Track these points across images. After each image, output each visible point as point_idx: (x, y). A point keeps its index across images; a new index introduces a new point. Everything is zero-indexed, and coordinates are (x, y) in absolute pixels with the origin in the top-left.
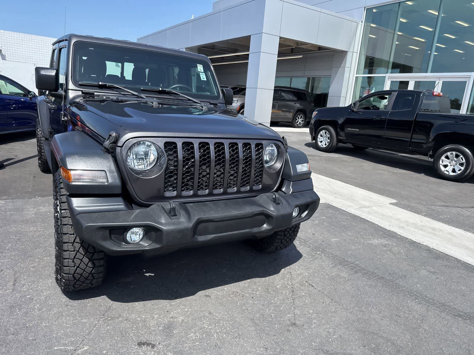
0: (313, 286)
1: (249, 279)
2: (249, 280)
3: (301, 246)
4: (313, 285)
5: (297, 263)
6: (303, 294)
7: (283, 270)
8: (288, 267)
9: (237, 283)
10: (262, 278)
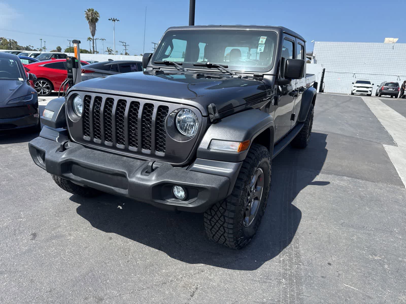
0: (192, 296)
1: (159, 250)
2: (157, 250)
3: (280, 262)
4: (196, 296)
5: (230, 271)
6: (167, 292)
7: (202, 264)
8: (211, 267)
9: (145, 246)
10: (168, 256)
